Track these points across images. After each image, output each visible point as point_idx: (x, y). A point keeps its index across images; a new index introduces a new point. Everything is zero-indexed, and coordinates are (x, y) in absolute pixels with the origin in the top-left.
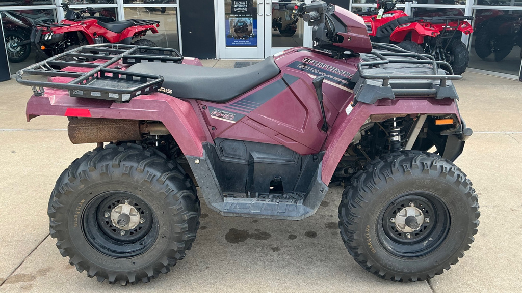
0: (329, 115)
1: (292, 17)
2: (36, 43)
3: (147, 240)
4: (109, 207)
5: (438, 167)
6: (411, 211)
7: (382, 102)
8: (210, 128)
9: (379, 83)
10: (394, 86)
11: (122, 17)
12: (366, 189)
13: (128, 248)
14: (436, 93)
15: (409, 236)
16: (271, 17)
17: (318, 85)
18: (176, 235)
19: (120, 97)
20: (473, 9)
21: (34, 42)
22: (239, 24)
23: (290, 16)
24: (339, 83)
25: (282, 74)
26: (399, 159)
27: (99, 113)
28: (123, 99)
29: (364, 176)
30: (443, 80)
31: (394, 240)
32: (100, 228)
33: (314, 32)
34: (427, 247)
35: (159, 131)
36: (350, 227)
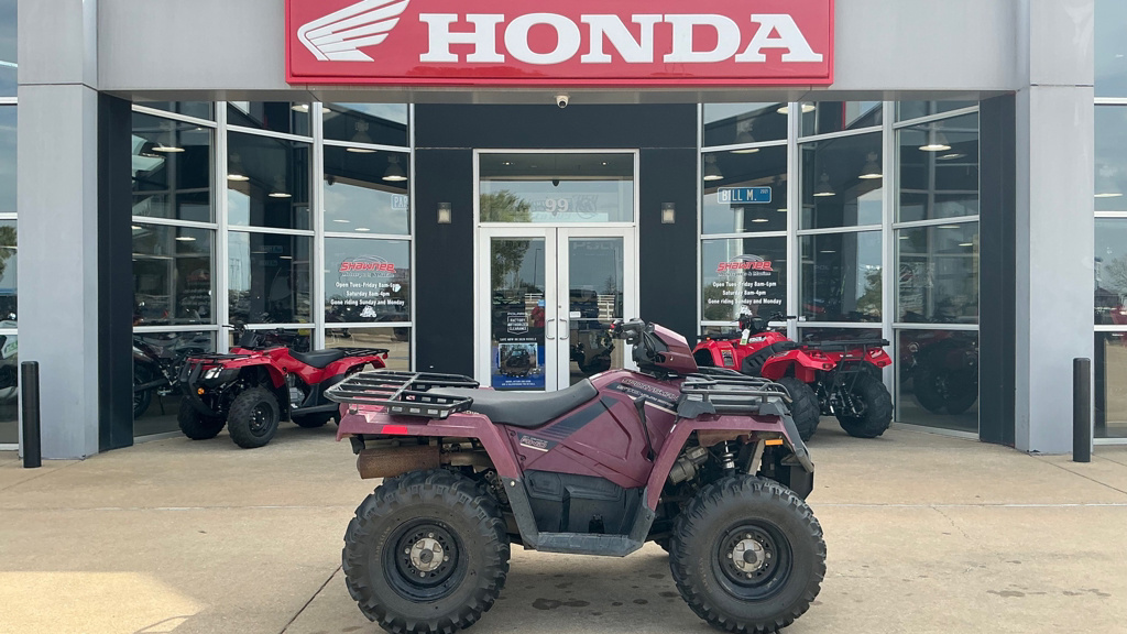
0: (654, 442)
1: (603, 343)
2: (191, 384)
3: (452, 581)
4: (411, 542)
5: (771, 489)
6: (749, 544)
7: (704, 417)
8: (519, 457)
9: (699, 398)
10: (714, 402)
11: (321, 343)
12: (697, 516)
13: (429, 593)
14: (758, 411)
15: (750, 576)
16: (568, 340)
17: (640, 406)
18: (487, 570)
19: (439, 413)
20: (895, 330)
21: (187, 383)
22: (514, 354)
23: (598, 341)
24: (666, 406)
25: (600, 397)
26: (729, 482)
27: (416, 431)
28: (442, 416)
29: (693, 502)
30: (764, 397)
31: (734, 582)
32: (398, 568)
33: (634, 352)
34: (771, 589)
35: (462, 461)
36: (682, 561)
